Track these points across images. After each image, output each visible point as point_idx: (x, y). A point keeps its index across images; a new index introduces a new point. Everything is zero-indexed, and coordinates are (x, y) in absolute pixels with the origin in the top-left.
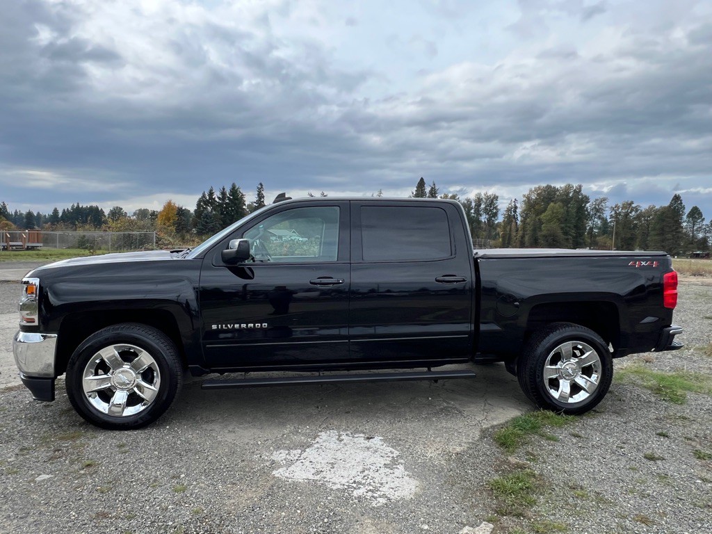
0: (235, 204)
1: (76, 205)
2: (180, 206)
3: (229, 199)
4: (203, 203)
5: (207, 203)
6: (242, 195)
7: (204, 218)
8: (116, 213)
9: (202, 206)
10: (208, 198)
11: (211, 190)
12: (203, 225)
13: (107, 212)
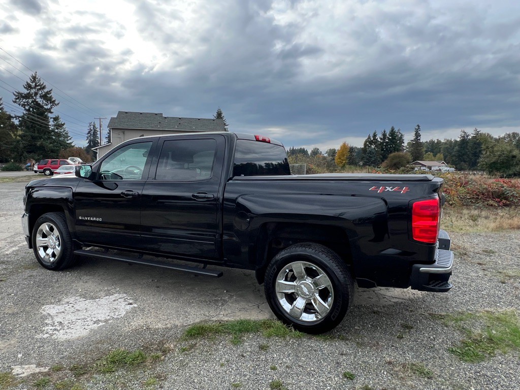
0: (394, 143)
1: (292, 148)
2: (352, 146)
3: (389, 139)
4: (369, 142)
5: (371, 142)
6: (402, 135)
7: (368, 153)
8: (316, 152)
9: (368, 145)
10: (372, 139)
11: (375, 133)
12: (367, 159)
13: (309, 152)
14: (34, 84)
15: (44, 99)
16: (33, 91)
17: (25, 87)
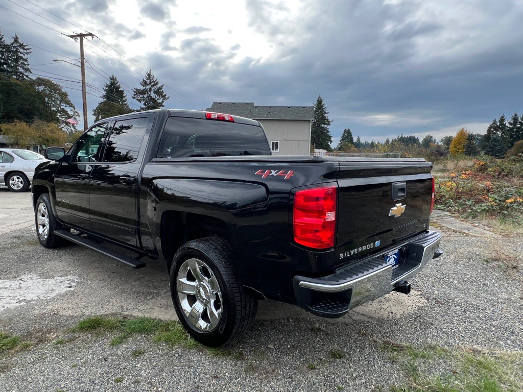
1: (400, 136)
2: (471, 132)
3: (521, 123)
4: (494, 128)
5: (497, 128)
7: (492, 141)
8: (428, 141)
9: (492, 131)
10: (498, 124)
11: (503, 117)
12: (490, 148)
13: (421, 140)
14: (149, 81)
15: (157, 94)
16: (148, 87)
17: (141, 84)
